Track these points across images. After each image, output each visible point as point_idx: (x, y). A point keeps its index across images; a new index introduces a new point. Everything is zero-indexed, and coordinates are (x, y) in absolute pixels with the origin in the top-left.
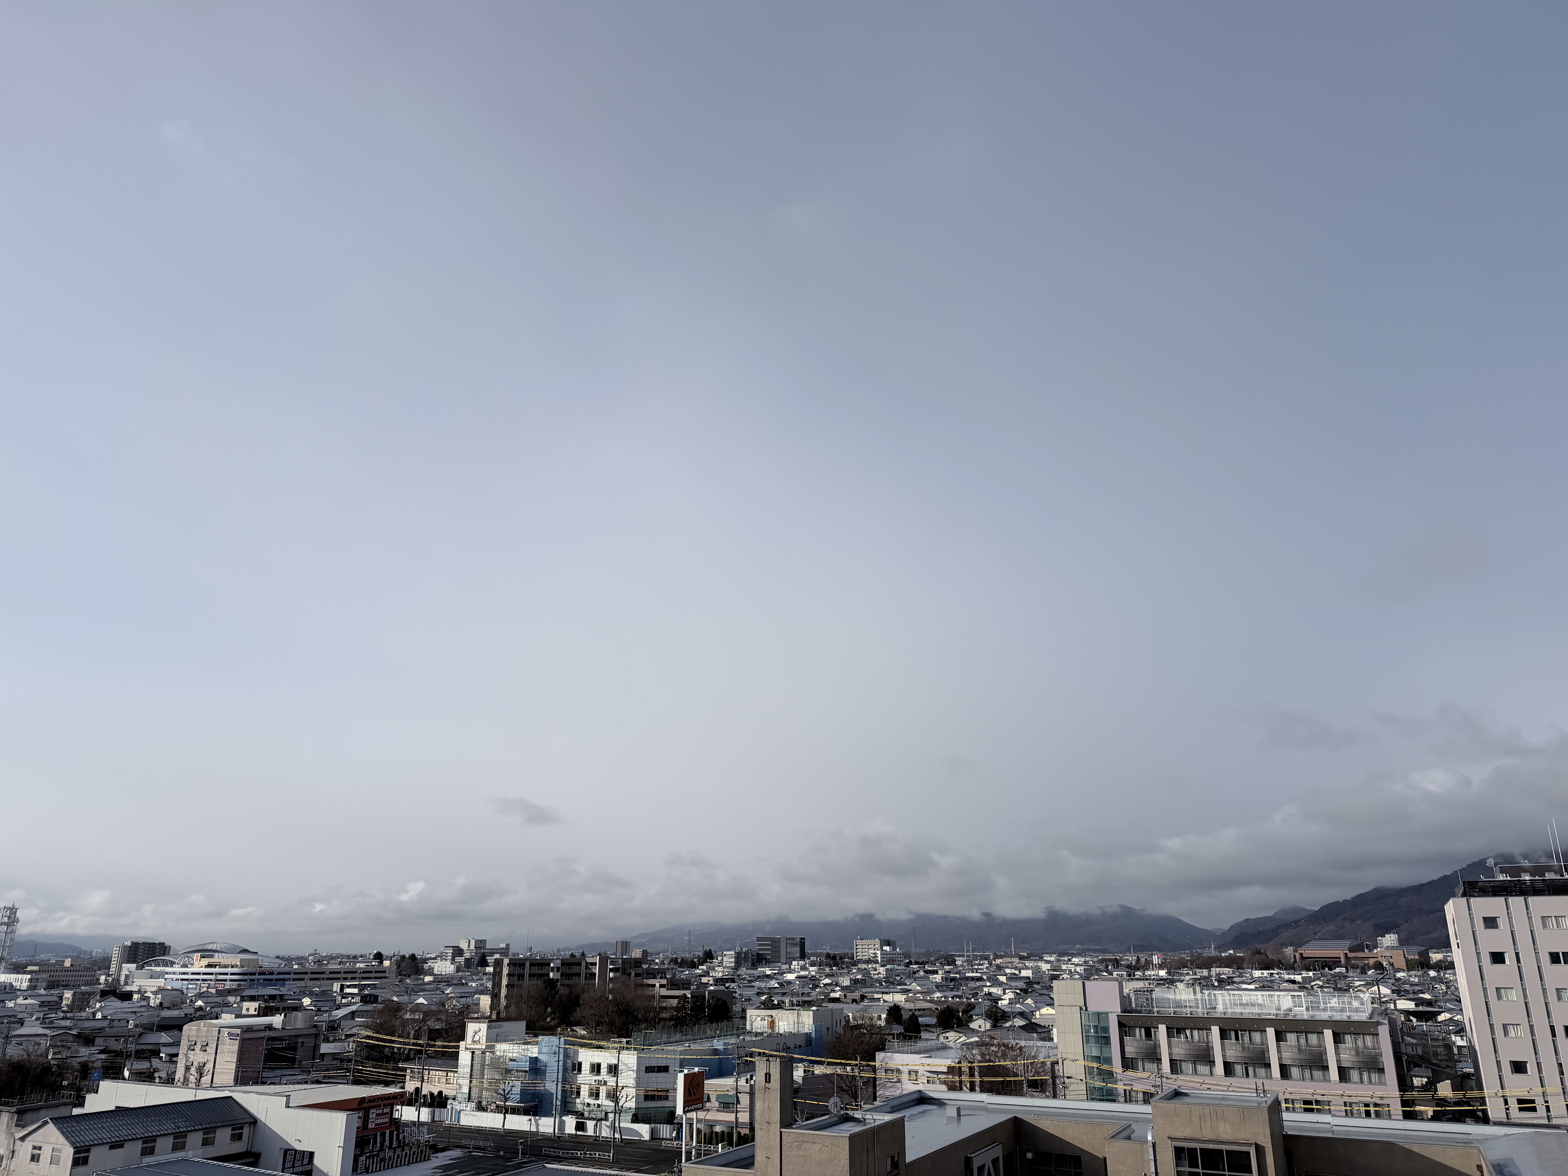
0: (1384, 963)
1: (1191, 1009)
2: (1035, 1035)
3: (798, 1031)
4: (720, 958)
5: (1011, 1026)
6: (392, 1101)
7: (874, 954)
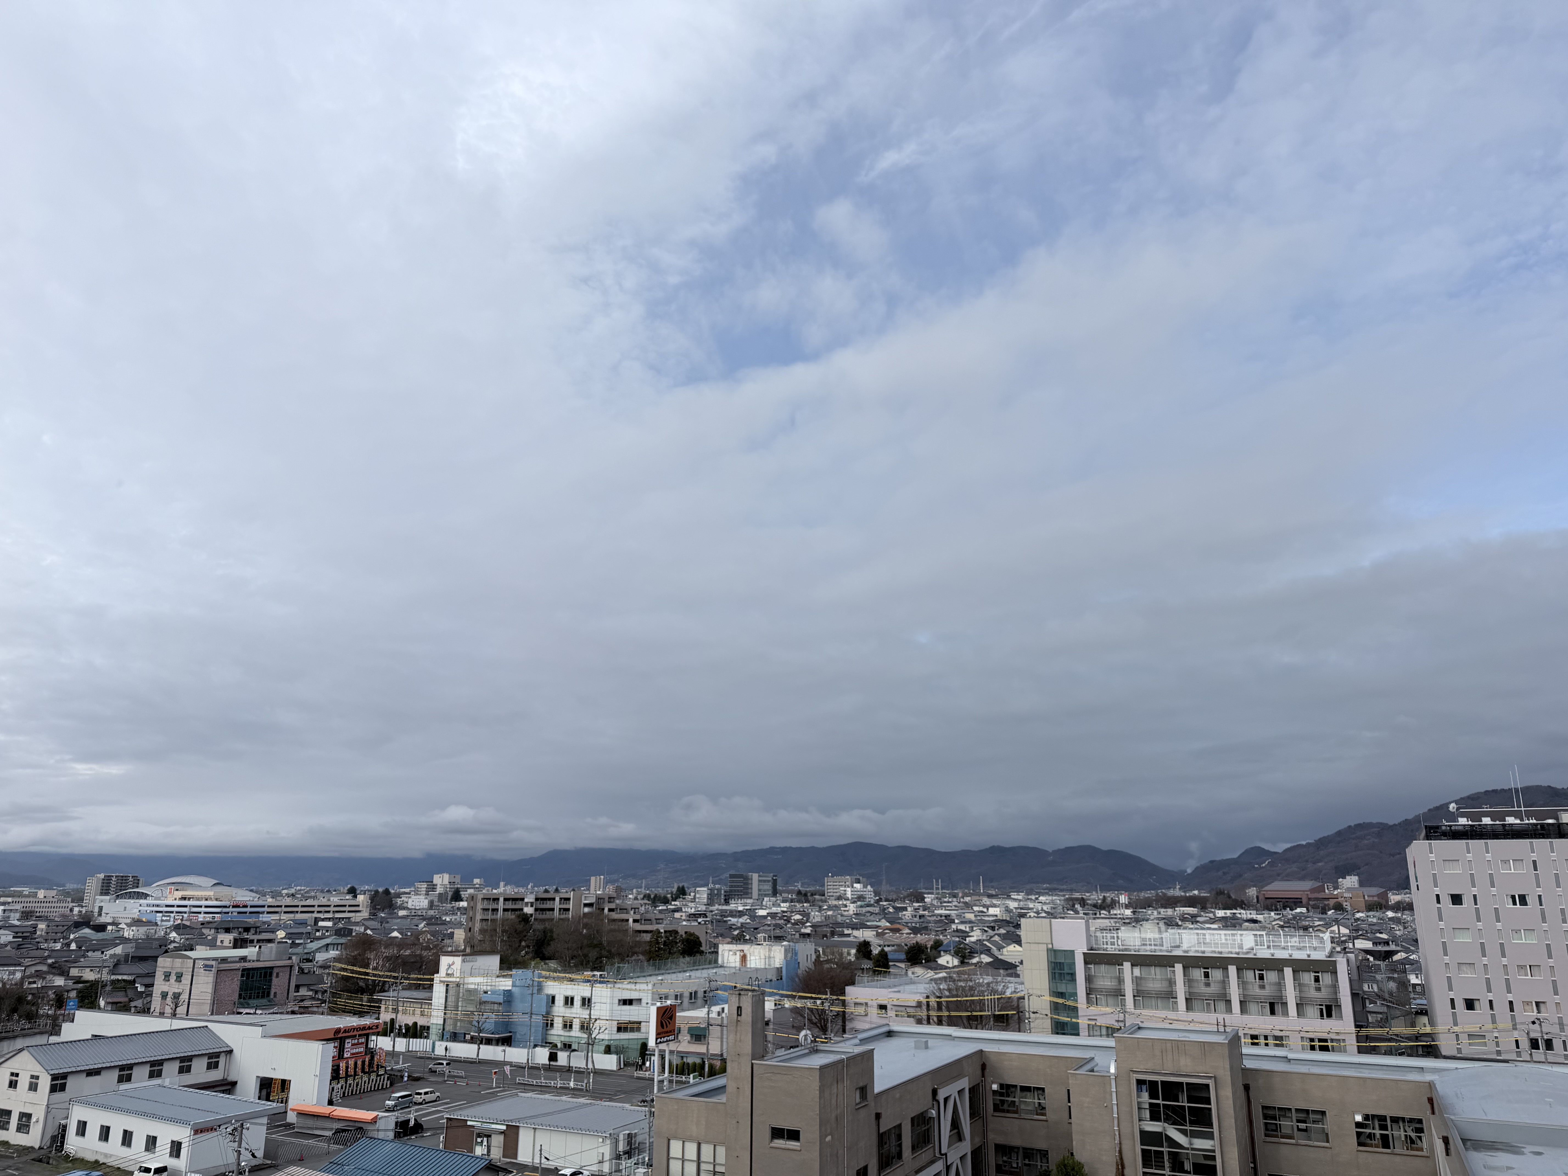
0: (1344, 904)
1: (1156, 948)
2: (1002, 971)
3: (769, 965)
4: (692, 894)
5: (978, 963)
6: (368, 1031)
7: (845, 891)
